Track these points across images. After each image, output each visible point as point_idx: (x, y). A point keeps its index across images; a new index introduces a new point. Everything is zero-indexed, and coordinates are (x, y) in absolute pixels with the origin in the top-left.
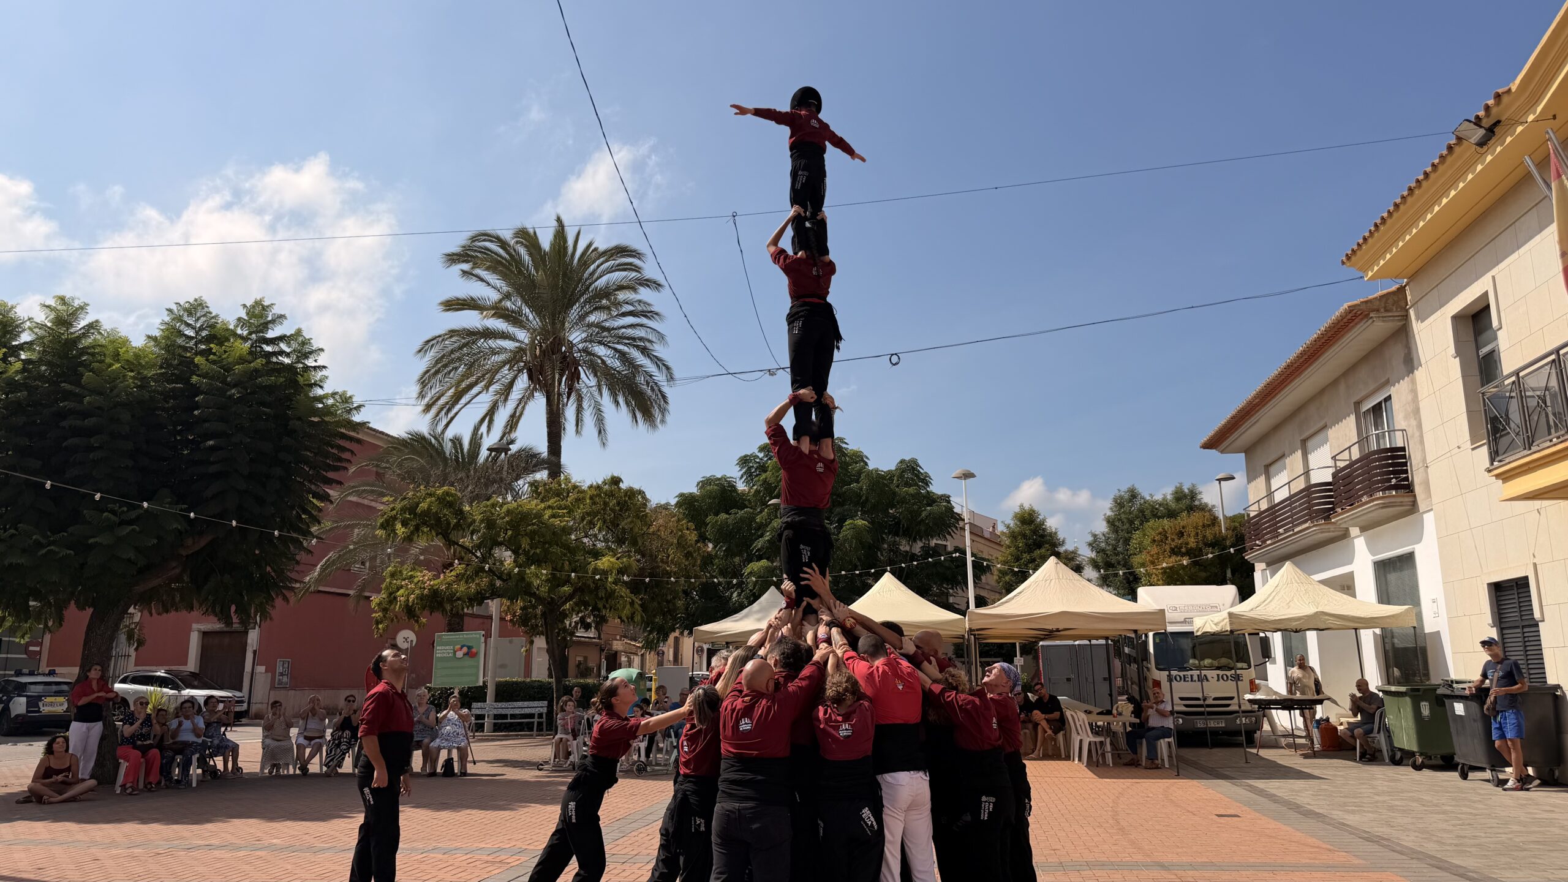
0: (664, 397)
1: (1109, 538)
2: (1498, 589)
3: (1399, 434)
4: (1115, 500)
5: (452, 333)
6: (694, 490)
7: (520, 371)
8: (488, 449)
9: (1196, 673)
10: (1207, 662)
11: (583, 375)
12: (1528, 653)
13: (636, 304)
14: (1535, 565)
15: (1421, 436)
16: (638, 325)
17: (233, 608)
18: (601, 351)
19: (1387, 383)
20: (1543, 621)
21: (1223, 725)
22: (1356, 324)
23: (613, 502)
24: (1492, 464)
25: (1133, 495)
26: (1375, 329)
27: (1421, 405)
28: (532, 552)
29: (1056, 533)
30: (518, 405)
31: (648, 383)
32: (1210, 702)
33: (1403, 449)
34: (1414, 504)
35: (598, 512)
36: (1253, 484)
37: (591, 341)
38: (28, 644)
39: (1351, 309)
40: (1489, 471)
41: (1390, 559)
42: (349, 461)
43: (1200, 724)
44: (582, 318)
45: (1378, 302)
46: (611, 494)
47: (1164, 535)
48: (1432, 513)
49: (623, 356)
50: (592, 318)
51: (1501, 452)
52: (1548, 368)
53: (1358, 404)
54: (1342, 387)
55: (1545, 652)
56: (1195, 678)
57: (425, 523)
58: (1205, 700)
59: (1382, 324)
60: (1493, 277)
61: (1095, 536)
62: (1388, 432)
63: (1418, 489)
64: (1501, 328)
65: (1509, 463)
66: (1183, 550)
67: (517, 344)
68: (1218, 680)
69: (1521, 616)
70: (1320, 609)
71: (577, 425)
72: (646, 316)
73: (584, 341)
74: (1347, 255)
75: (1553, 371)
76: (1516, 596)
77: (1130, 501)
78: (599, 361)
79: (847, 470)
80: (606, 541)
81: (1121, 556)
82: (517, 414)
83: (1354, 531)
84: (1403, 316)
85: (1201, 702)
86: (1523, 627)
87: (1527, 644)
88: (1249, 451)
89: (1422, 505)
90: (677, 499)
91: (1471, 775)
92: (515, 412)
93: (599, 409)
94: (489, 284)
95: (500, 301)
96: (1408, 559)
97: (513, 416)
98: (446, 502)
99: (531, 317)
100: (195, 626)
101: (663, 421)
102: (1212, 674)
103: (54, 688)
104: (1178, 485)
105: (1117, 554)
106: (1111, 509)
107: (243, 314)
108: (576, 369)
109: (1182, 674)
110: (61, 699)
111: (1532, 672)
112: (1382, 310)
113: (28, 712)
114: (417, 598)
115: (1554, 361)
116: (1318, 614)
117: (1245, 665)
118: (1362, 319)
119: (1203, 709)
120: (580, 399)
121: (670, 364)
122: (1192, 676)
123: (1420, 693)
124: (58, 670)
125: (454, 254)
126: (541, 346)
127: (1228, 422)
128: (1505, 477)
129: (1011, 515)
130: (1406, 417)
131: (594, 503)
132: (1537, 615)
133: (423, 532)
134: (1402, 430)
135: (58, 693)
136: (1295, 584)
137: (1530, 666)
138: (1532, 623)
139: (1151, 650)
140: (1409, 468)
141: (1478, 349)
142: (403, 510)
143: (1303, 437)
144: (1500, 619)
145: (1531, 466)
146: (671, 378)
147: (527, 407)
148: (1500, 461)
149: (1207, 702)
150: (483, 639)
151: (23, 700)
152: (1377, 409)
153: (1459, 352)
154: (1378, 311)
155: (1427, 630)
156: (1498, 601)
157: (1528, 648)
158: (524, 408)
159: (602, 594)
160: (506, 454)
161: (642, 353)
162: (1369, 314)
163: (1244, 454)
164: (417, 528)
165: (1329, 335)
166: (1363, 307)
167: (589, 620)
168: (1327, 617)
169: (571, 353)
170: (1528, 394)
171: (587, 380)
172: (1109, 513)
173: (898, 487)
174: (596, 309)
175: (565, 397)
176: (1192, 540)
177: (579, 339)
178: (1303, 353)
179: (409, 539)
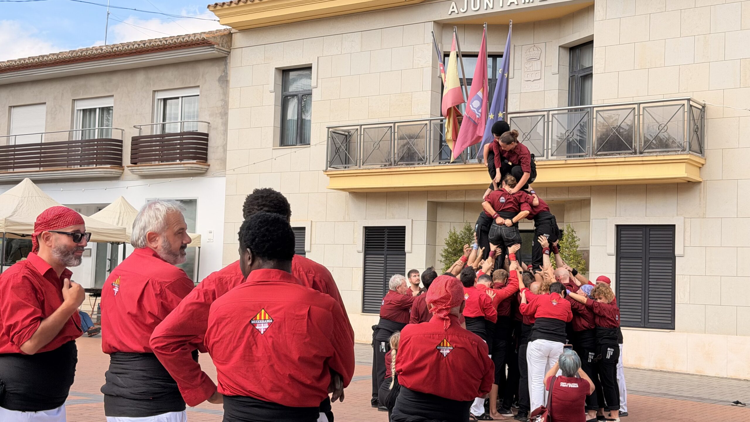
14: (312, 222)
15: (226, 131)
19: (195, 88)
20: (310, 252)
22: (198, 47)
24: (327, 169)
27: (230, 112)
33: (207, 135)
34: (206, 170)
40: (325, 172)
45: (219, 39)
52: (386, 129)
53: (155, 92)
60: (318, 57)
63: (213, 162)
64: (316, 88)
65: (343, 170)
84: (228, 52)
89: (214, 172)
112: (220, 45)
115: (390, 127)
118: (203, 46)
128: (332, 176)
130: (211, 115)
132: (307, 248)
134: (207, 123)
140: (209, 148)
141: (283, 91)
145: (357, 175)
148: (336, 168)
153: (275, 90)
162: (214, 45)
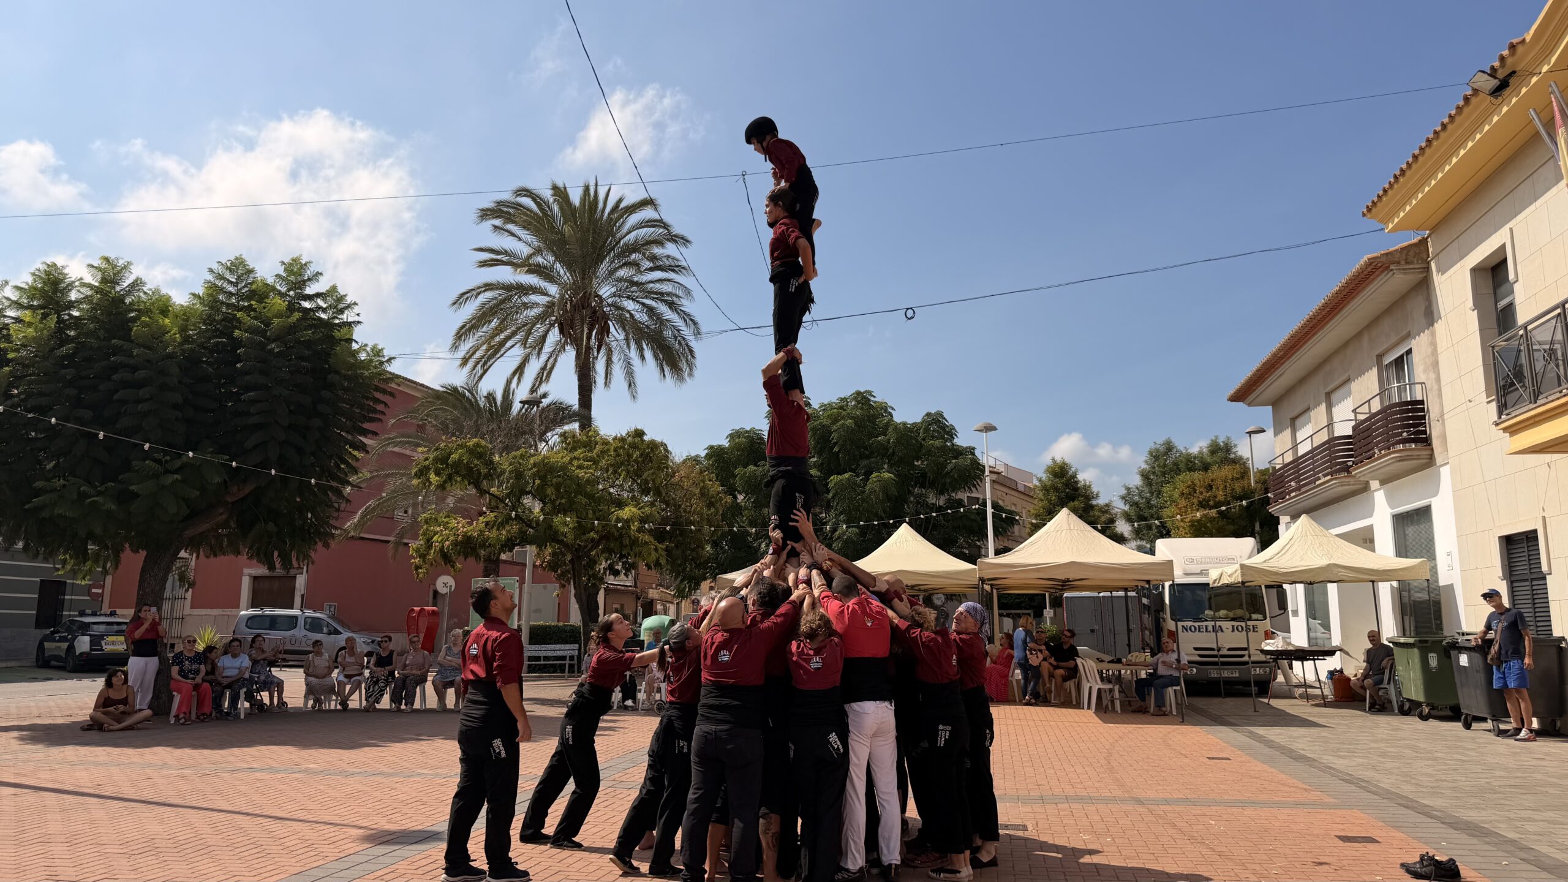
0: (691, 351)
1: (1142, 491)
2: (1510, 542)
3: (1418, 387)
4: (1151, 453)
5: (488, 287)
6: (726, 443)
7: (552, 325)
8: (521, 402)
9: (1210, 624)
10: (1222, 613)
11: (612, 329)
12: (1536, 606)
13: (665, 260)
14: (1544, 518)
15: (1440, 390)
16: (665, 280)
17: (276, 554)
18: (629, 305)
19: (1408, 336)
20: (1550, 574)
21: (1237, 675)
22: (1378, 276)
23: (636, 454)
24: (1500, 418)
25: (1169, 447)
26: (1397, 281)
27: (1441, 358)
28: (558, 502)
29: (1090, 486)
30: (549, 358)
31: (675, 337)
32: (1224, 652)
33: (1422, 402)
34: (1431, 457)
35: (622, 463)
36: (1280, 437)
37: (620, 296)
38: (90, 587)
39: (1371, 261)
40: (1497, 424)
41: (1407, 512)
42: (383, 413)
43: (1214, 674)
44: (612, 273)
45: (1399, 254)
46: (634, 446)
47: (1193, 488)
48: (1448, 466)
49: (650, 310)
50: (622, 273)
51: (1508, 405)
52: (1554, 321)
53: (1380, 357)
54: (1365, 339)
55: (1551, 604)
56: (1210, 628)
57: (457, 473)
58: (1219, 650)
59: (1402, 276)
60: (1511, 229)
61: (1128, 489)
62: (1410, 385)
63: (1436, 443)
64: (1517, 281)
65: (1516, 416)
66: (1211, 503)
67: (548, 299)
68: (1233, 631)
69: (1530, 569)
70: (1332, 561)
71: (606, 378)
72: (673, 271)
73: (614, 295)
74: (1368, 207)
75: (1559, 325)
76: (1526, 549)
77: (1166, 454)
78: (628, 316)
79: (874, 423)
80: (631, 490)
81: (1154, 509)
82: (549, 367)
83: (1374, 484)
84: (1424, 268)
85: (1215, 653)
86: (1532, 580)
87: (1535, 597)
88: (1276, 403)
89: (1439, 459)
90: (706, 451)
91: (1475, 725)
92: (546, 365)
93: (629, 363)
94: (520, 239)
95: (530, 256)
96: (1423, 514)
97: (543, 369)
98: (476, 453)
99: (562, 272)
100: (246, 571)
101: (691, 375)
102: (1227, 625)
103: (116, 628)
104: (1214, 438)
105: (1150, 508)
106: (1146, 461)
107: (281, 271)
108: (606, 323)
109: (1196, 624)
110: (122, 638)
111: (1539, 624)
112: (1403, 262)
113: (91, 650)
114: (452, 544)
115: (1559, 315)
116: (1330, 566)
117: (1260, 617)
118: (1382, 272)
119: (1216, 659)
120: (609, 352)
121: (697, 319)
122: (1206, 626)
123: (1429, 645)
124: (119, 611)
125: (488, 210)
126: (572, 301)
127: (1254, 375)
128: (1512, 430)
129: (1044, 468)
130: (1425, 371)
131: (618, 455)
132: (1544, 568)
133: (456, 481)
134: (1421, 384)
135: (119, 633)
136: (1310, 537)
137: (1538, 619)
138: (1541, 576)
139: (1167, 601)
140: (1427, 421)
141: (1496, 302)
142: (436, 460)
143: (1328, 389)
144: (1511, 572)
145: (1537, 420)
146: (698, 333)
147: (559, 359)
148: (1508, 415)
149: (1221, 653)
150: (517, 585)
151: (87, 639)
152: (1399, 362)
153: (1477, 305)
154: (1398, 263)
155: (1441, 584)
156: (1509, 554)
157: (1536, 601)
158: (556, 360)
159: (626, 542)
160: (538, 407)
161: (670, 308)
162: (1388, 267)
163: (1270, 408)
164: (450, 478)
165: (1351, 287)
166: (1384, 259)
167: (619, 567)
168: (1340, 570)
169: (602, 307)
170: (1535, 347)
171: (616, 334)
172: (1144, 466)
173: (924, 439)
174: (625, 264)
175: (595, 350)
176: (1221, 493)
177: (608, 293)
178: (1325, 306)
179: (442, 487)
